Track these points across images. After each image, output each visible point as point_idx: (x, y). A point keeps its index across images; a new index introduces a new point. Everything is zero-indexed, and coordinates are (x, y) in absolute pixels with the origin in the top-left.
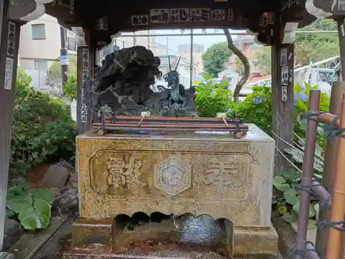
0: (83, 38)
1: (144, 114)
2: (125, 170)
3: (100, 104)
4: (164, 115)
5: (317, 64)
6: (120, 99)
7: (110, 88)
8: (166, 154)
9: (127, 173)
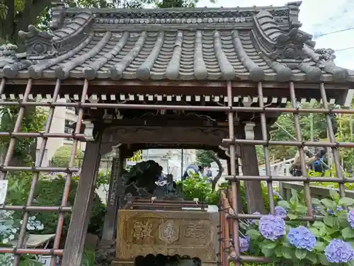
0: (118, 154)
1: (153, 198)
2: (143, 229)
3: (126, 192)
4: (164, 199)
5: (289, 161)
6: (138, 189)
7: (133, 183)
8: (166, 220)
9: (144, 231)
